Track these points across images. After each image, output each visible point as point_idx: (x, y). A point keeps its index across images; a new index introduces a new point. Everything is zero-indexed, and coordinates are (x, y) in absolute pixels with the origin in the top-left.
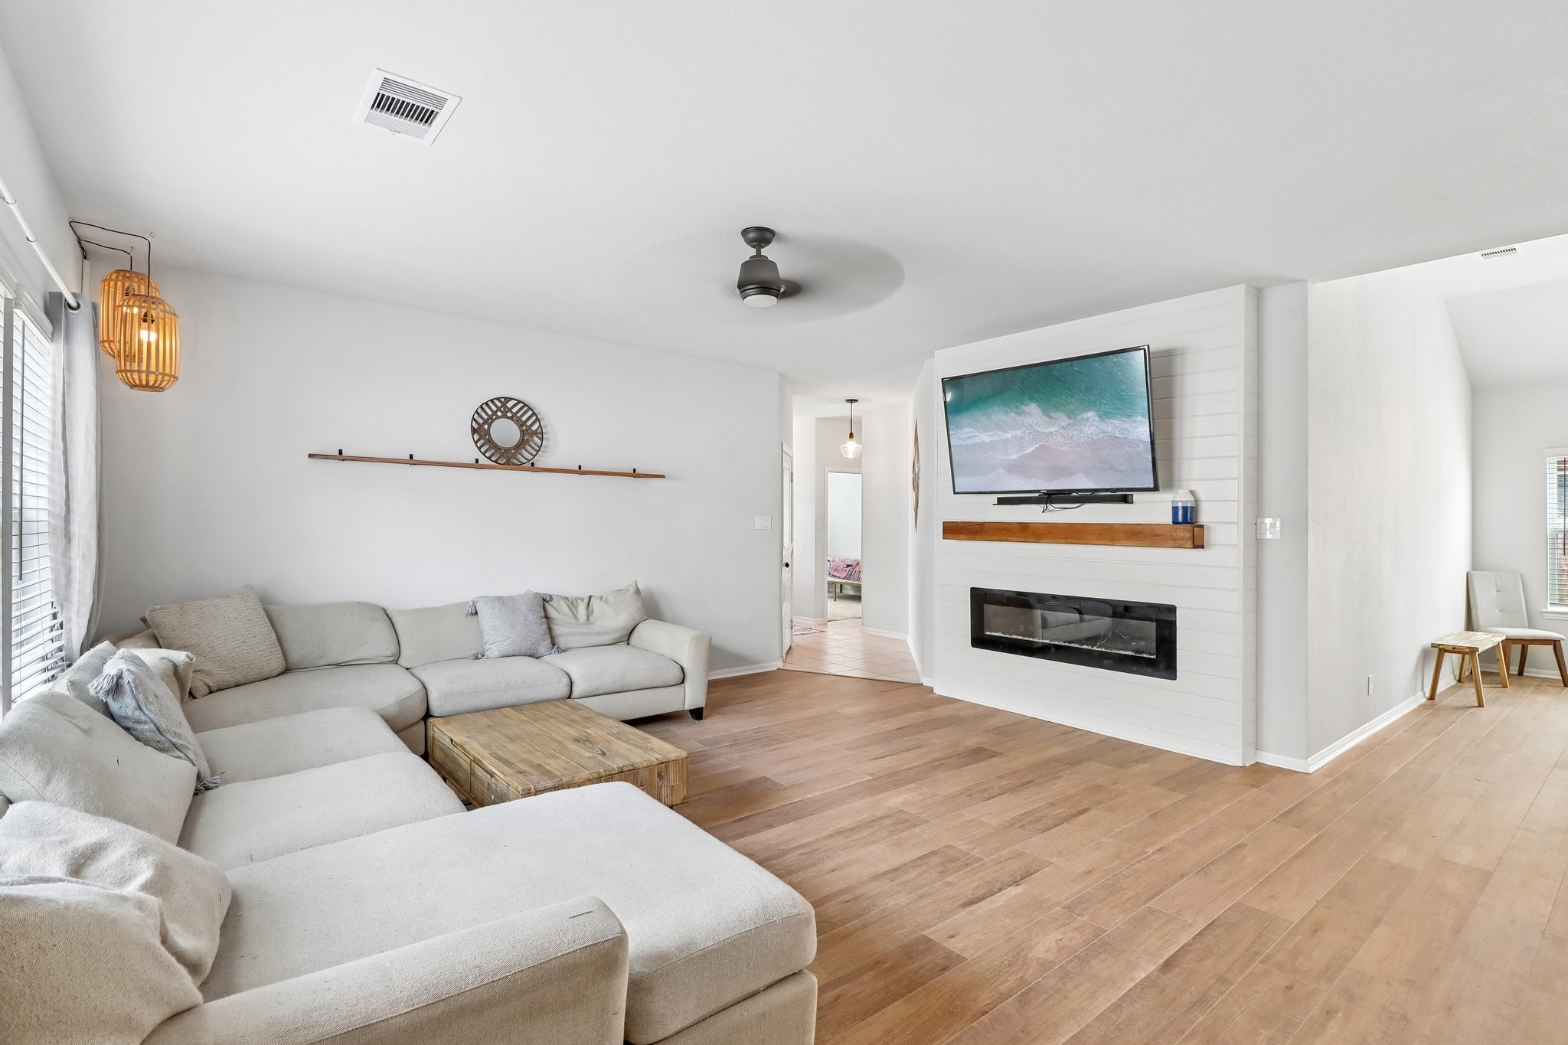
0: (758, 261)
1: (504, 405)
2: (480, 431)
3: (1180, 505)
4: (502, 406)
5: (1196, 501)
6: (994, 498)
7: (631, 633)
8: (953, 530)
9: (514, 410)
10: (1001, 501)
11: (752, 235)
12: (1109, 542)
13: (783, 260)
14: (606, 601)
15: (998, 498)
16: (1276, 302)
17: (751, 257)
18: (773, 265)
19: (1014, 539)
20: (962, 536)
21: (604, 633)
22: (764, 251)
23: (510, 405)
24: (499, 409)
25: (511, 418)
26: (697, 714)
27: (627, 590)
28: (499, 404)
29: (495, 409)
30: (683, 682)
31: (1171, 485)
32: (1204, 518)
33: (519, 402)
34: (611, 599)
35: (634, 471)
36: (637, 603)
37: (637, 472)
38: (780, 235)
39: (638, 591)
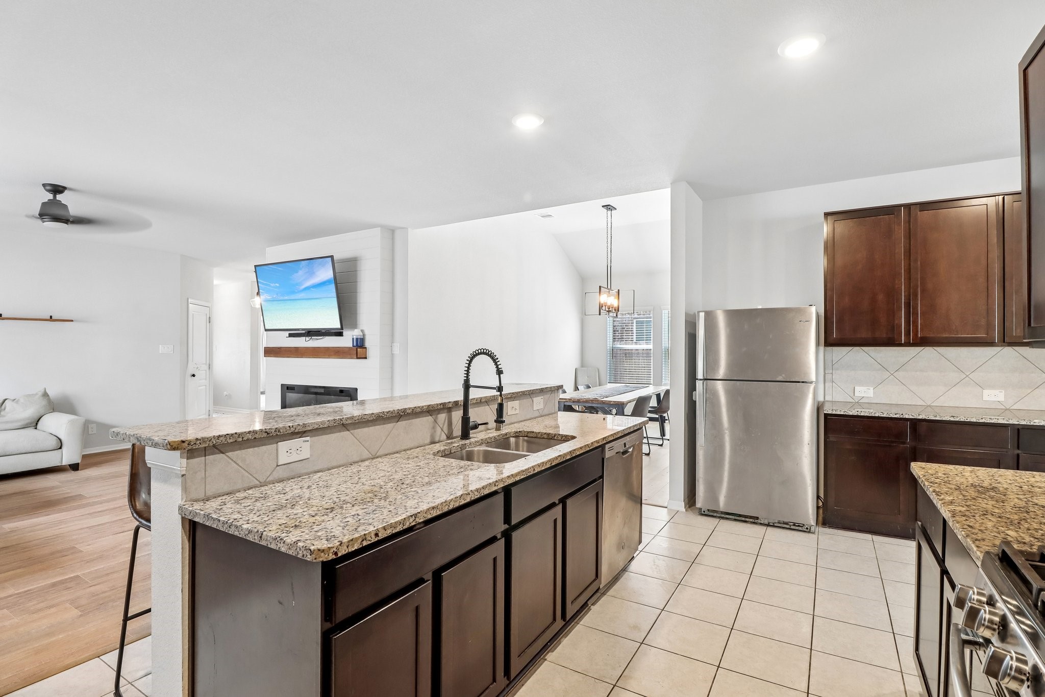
0: (54, 203)
3: (355, 337)
5: (364, 335)
6: (287, 333)
7: (38, 421)
8: (270, 352)
10: (291, 335)
11: (48, 188)
12: (327, 357)
13: (72, 203)
14: (17, 402)
15: (289, 334)
16: (398, 235)
17: (49, 200)
18: (65, 207)
19: (293, 356)
20: (272, 355)
21: (12, 422)
22: (59, 197)
26: (75, 467)
27: (37, 394)
30: (60, 448)
31: (354, 326)
32: (367, 344)
34: (22, 400)
35: (51, 317)
36: (44, 402)
37: (53, 318)
38: (71, 189)
39: (45, 395)
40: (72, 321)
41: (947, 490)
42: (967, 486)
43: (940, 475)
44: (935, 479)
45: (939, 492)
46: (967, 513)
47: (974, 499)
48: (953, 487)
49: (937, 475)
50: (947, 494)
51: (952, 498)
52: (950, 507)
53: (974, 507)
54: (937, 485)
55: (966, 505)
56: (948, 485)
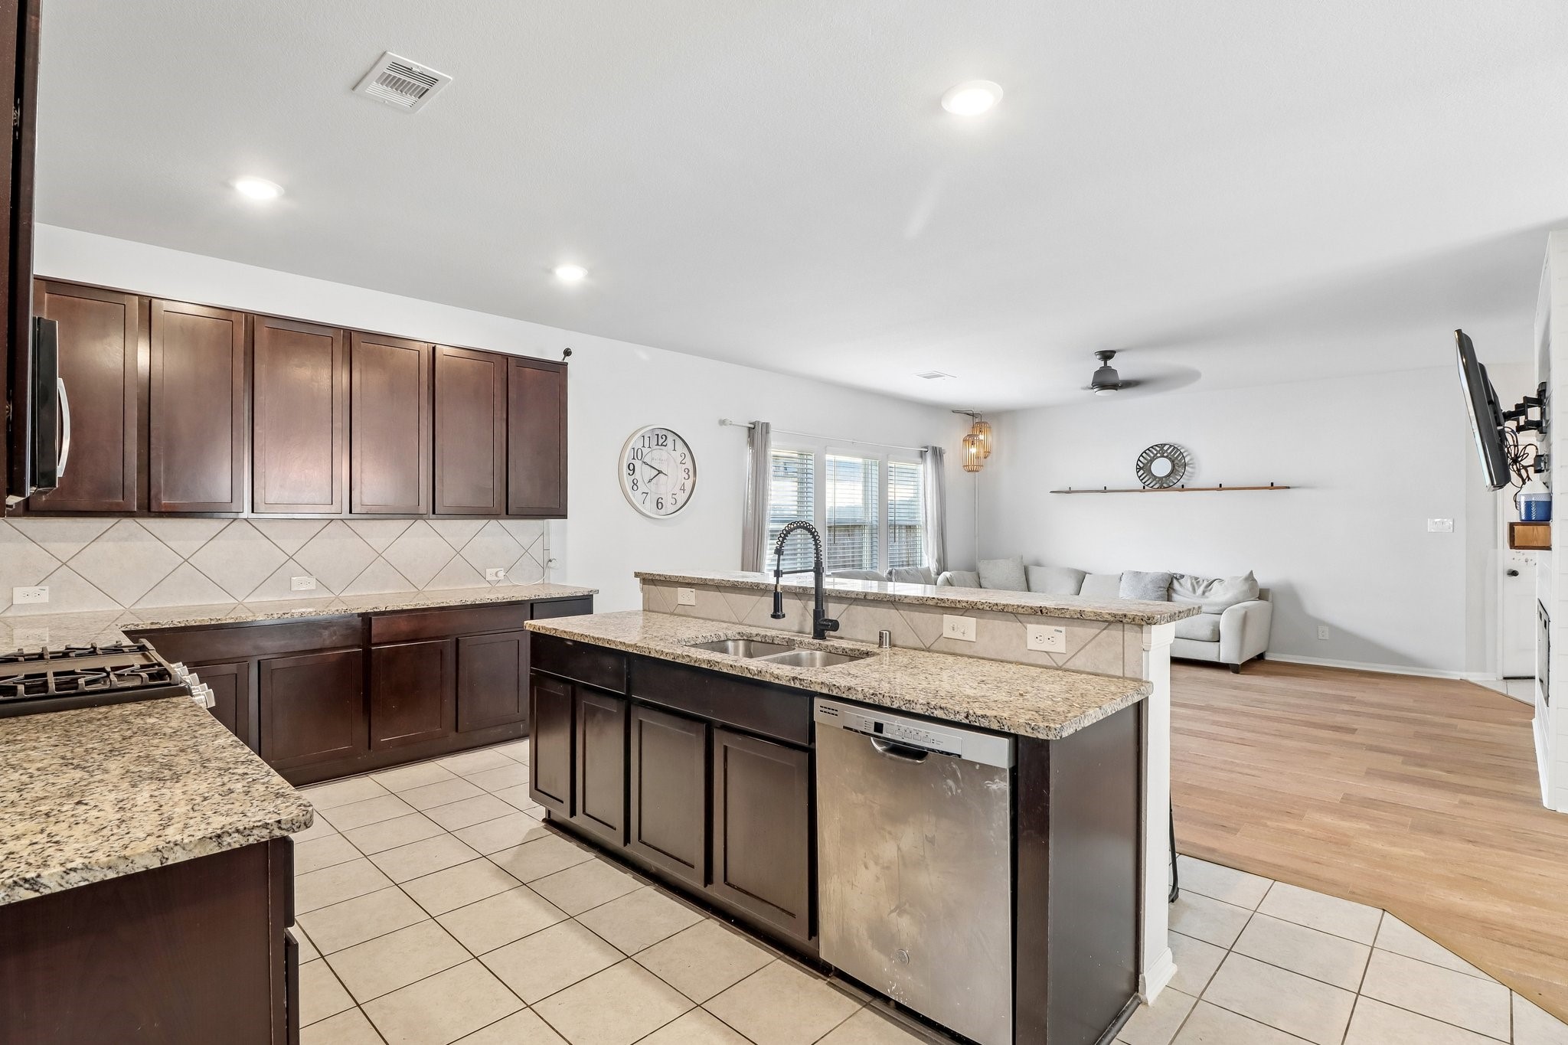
0: (1105, 370)
1: (1162, 449)
2: (1144, 468)
4: (1159, 450)
9: (1169, 451)
11: (1099, 355)
18: (1115, 371)
23: (1165, 448)
24: (1158, 452)
25: (1166, 457)
26: (1235, 669)
28: (1158, 449)
29: (1155, 452)
30: (1219, 641)
33: (1171, 446)
35: (1272, 484)
36: (1245, 587)
37: (1274, 485)
38: (1119, 351)
39: (1250, 578)
40: (1289, 488)
41: (224, 755)
42: (188, 773)
43: (239, 785)
44: (245, 771)
45: (236, 747)
46: (197, 728)
47: (182, 751)
48: (213, 764)
49: (245, 783)
50: (223, 748)
51: (216, 742)
52: (218, 730)
53: (186, 738)
54: (242, 759)
55: (196, 737)
56: (221, 765)
